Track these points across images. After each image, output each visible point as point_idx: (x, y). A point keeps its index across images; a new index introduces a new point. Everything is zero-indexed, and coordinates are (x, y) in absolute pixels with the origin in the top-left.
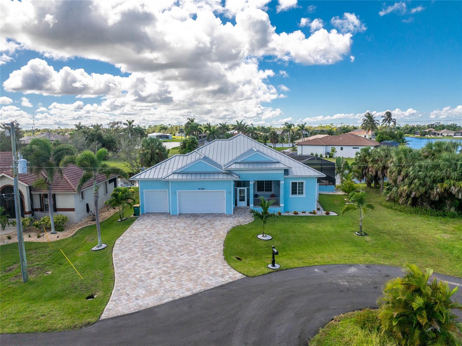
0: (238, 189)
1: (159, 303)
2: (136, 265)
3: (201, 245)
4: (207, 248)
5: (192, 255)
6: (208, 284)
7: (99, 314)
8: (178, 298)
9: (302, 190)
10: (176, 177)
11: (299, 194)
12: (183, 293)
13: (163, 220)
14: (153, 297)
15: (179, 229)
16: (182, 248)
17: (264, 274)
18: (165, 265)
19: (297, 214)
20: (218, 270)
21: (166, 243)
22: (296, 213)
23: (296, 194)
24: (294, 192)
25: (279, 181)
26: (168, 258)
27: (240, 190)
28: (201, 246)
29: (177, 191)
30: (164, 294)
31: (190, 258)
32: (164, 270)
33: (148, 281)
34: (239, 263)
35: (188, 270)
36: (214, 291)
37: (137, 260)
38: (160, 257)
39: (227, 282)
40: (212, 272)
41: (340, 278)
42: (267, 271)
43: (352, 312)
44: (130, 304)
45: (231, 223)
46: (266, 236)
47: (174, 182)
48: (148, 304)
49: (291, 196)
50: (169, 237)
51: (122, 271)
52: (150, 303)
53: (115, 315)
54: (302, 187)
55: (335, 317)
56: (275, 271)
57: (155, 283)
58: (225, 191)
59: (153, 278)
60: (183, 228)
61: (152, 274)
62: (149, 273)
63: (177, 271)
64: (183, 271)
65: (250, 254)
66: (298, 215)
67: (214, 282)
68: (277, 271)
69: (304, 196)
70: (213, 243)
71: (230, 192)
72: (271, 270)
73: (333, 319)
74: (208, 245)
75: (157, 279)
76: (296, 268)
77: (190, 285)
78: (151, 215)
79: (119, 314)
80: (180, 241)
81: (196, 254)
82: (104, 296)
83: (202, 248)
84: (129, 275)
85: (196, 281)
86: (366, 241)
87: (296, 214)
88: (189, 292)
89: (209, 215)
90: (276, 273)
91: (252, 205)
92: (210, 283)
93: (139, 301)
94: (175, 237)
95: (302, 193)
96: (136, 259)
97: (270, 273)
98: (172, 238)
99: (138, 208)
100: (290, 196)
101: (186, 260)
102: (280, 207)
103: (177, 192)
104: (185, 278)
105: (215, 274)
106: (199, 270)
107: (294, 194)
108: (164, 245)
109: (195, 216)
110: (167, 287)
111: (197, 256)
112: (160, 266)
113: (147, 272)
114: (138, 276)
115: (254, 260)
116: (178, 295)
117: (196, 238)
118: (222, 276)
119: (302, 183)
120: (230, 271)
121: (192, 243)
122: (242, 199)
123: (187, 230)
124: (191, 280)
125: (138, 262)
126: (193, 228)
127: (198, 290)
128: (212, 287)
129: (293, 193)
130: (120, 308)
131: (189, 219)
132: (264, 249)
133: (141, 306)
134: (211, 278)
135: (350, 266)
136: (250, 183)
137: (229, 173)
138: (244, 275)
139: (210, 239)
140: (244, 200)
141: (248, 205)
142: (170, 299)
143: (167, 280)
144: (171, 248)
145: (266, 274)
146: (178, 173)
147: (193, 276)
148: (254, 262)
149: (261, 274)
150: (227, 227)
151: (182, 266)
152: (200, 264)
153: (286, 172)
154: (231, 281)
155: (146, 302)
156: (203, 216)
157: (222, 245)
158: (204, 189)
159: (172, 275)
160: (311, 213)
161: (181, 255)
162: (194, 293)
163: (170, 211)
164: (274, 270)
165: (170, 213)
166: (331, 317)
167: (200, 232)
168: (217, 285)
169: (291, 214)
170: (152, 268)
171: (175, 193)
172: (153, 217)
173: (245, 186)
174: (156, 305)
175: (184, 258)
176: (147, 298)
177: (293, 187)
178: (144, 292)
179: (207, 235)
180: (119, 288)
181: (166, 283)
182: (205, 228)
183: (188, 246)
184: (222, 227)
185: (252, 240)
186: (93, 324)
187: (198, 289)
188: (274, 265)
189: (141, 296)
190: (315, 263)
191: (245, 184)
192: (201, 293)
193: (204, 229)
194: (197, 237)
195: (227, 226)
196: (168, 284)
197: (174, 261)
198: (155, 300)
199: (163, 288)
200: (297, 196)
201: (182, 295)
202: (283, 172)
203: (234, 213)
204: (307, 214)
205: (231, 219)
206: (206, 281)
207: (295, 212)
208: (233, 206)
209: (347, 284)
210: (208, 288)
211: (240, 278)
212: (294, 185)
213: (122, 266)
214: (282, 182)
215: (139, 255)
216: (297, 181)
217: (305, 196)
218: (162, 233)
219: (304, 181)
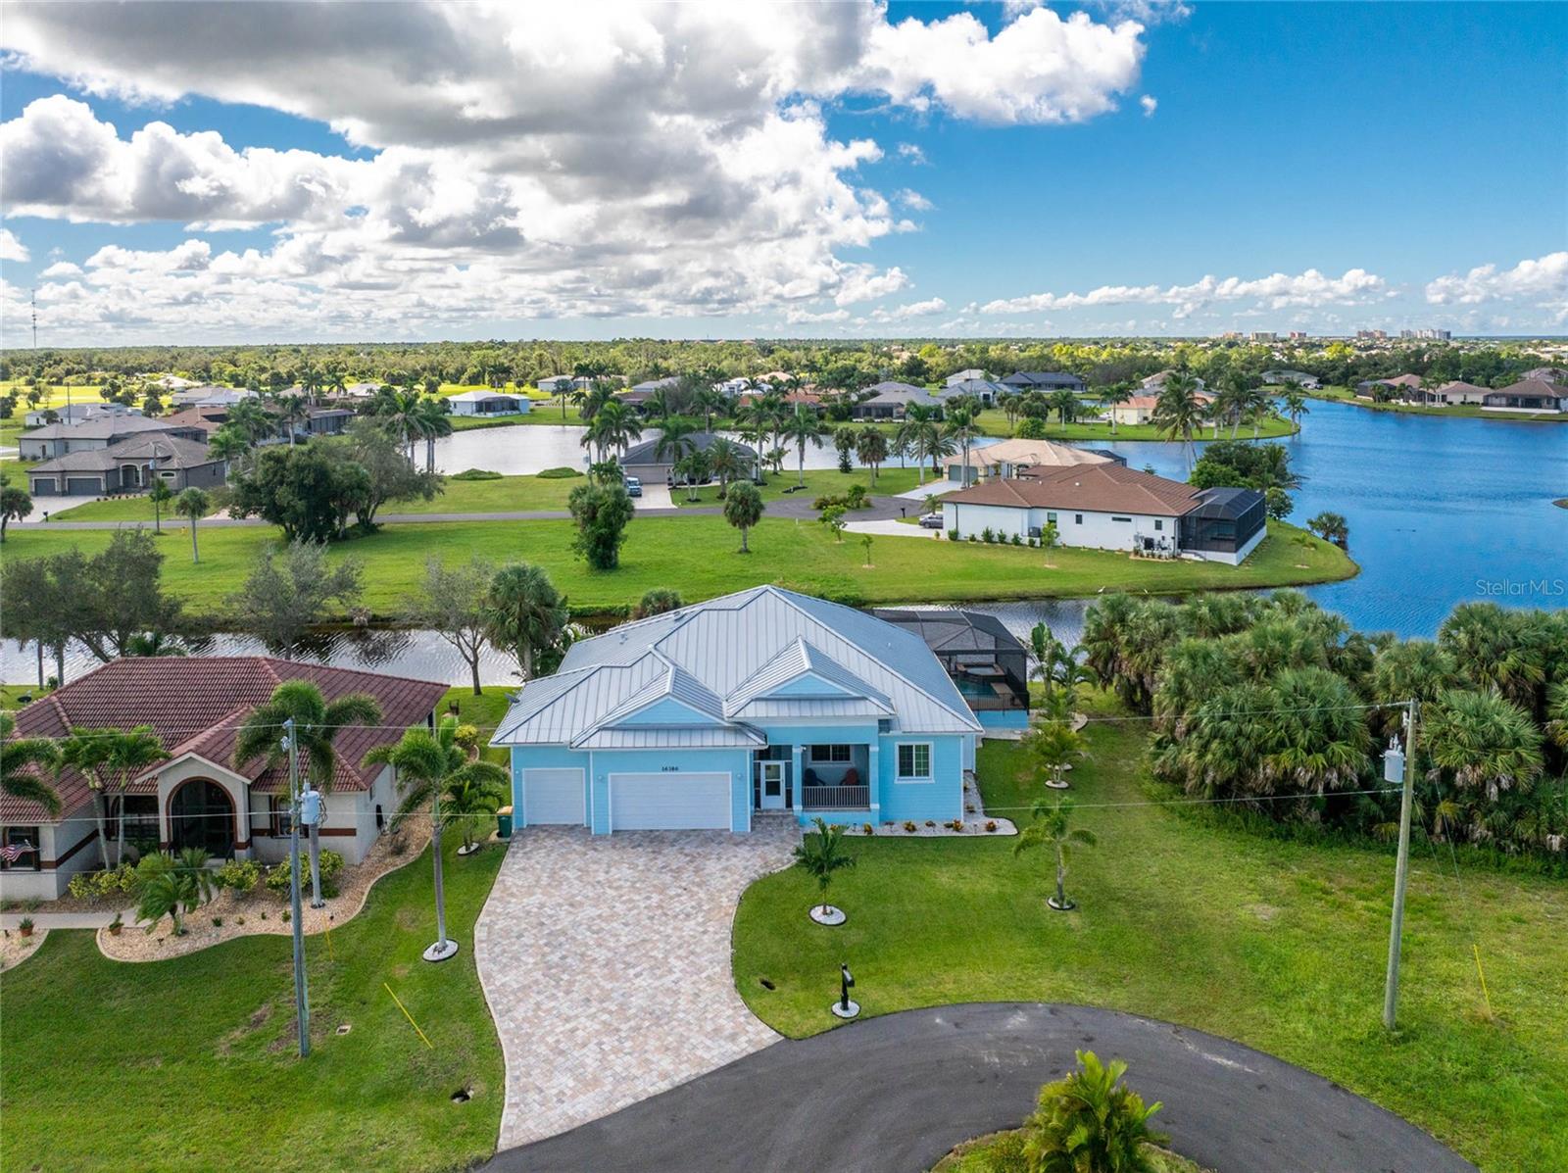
0: (764, 763)
1: (608, 1111)
2: (538, 1005)
3: (679, 942)
4: (692, 953)
5: (661, 977)
6: (704, 1059)
7: (494, 1140)
8: (644, 1098)
9: (927, 764)
10: (606, 740)
11: (918, 773)
12: (653, 1084)
13: (576, 854)
14: (592, 1094)
15: (621, 887)
16: (635, 954)
17: (824, 1032)
18: (604, 1005)
19: (914, 829)
20: (722, 1021)
21: (595, 936)
22: (910, 828)
23: (912, 775)
24: (906, 770)
25: (867, 746)
26: (609, 986)
27: (768, 768)
28: (680, 947)
29: (610, 774)
30: (615, 1089)
31: (657, 983)
32: (604, 1023)
33: (576, 1054)
34: (769, 999)
35: (657, 1021)
36: (717, 1078)
37: (538, 993)
38: (589, 982)
39: (744, 1054)
40: (709, 1027)
41: (987, 1044)
42: (829, 1023)
43: (991, 1135)
44: (550, 1114)
45: (746, 868)
46: (832, 912)
47: (601, 753)
48: (585, 1113)
49: (899, 781)
50: (600, 916)
51: (512, 1025)
52: (590, 1111)
53: (525, 1141)
54: (926, 756)
55: (957, 1146)
56: (847, 1024)
57: (590, 1058)
58: (730, 773)
59: (584, 1045)
60: (629, 884)
61: (580, 1033)
62: (573, 1031)
63: (632, 1023)
64: (647, 1024)
65: (793, 968)
66: (915, 834)
67: (718, 1054)
68: (852, 1022)
69: (931, 779)
70: (706, 937)
71: (742, 778)
72: (839, 1022)
73: (951, 1151)
74: (695, 943)
75: (592, 1046)
76: (895, 1013)
77: (666, 1063)
78: (542, 835)
79: (534, 1138)
80: (627, 929)
81: (670, 971)
82: (491, 1093)
83: (681, 952)
84: (530, 1035)
85: (677, 1051)
86: (1068, 929)
87: (910, 831)
88: (667, 1082)
89: (688, 836)
90: (849, 1028)
91: (797, 807)
92: (706, 1056)
93: (566, 1106)
94: (613, 916)
95: (926, 773)
96: (535, 988)
97: (837, 1027)
98: (606, 920)
99: (509, 817)
100: (896, 782)
101: (650, 991)
102: (869, 810)
103: (609, 779)
104: (653, 1043)
105: (717, 1030)
106: (682, 1019)
107: (905, 775)
108: (591, 942)
109: (654, 839)
110: (619, 1069)
111: (674, 977)
112: (593, 1010)
113: (568, 1026)
114: (550, 1040)
115: (803, 990)
116: (645, 1090)
117: (664, 918)
118: (733, 1038)
119: (926, 748)
120: (749, 1024)
121: (657, 937)
122: (773, 789)
123: (638, 891)
124: (667, 1049)
125: (542, 997)
126: (654, 886)
127: (685, 1075)
128: (713, 1068)
129: (902, 773)
130: (531, 1124)
131: (640, 849)
132: (825, 954)
133: (572, 1119)
134: (709, 1043)
135: (1016, 1007)
136: (794, 750)
137: (741, 727)
138: (780, 1033)
139: (698, 924)
140: (778, 793)
141: (789, 804)
142: (630, 1101)
143: (616, 1051)
144: (610, 955)
145: (828, 1031)
146: (613, 729)
147: (670, 1039)
148: (801, 995)
149: (816, 1032)
150: (737, 882)
151: (642, 1009)
152: (683, 1003)
153: (885, 724)
154: (751, 1050)
155: (580, 1108)
156: (675, 841)
157: (727, 943)
158: (677, 769)
159: (623, 1034)
160: (948, 826)
161: (637, 976)
162: (676, 1084)
163: (589, 820)
165: (589, 828)
166: (948, 1147)
167: (671, 898)
168: (723, 1064)
169: (900, 831)
170: (577, 1017)
171: (603, 780)
172: (549, 843)
173: (780, 759)
174: (602, 1115)
175: (645, 984)
176: (582, 1098)
177: (901, 757)
178: (571, 1083)
179: (690, 910)
180: (518, 1073)
181: (612, 1057)
182: (684, 884)
183: (649, 946)
184: (725, 881)
185: (799, 927)
186: (488, 1161)
187: (685, 1073)
188: (845, 1007)
189: (569, 1093)
190: (939, 997)
191: (780, 752)
192: (690, 1083)
193: (680, 887)
194: (666, 915)
195: (737, 877)
196: (619, 1061)
197: (623, 995)
198: (598, 1102)
199: (609, 1073)
200: (913, 780)
201: (652, 1091)
202: (876, 725)
203: (753, 828)
204: (940, 831)
205: (744, 851)
206: (699, 1053)
207: (909, 825)
208: (749, 808)
209: (997, 1060)
210: (705, 1071)
211: (771, 1042)
212: (905, 752)
213: (510, 1011)
214: (874, 749)
215: (538, 975)
216: (914, 743)
217: (934, 781)
218: (581, 904)
219: (931, 744)
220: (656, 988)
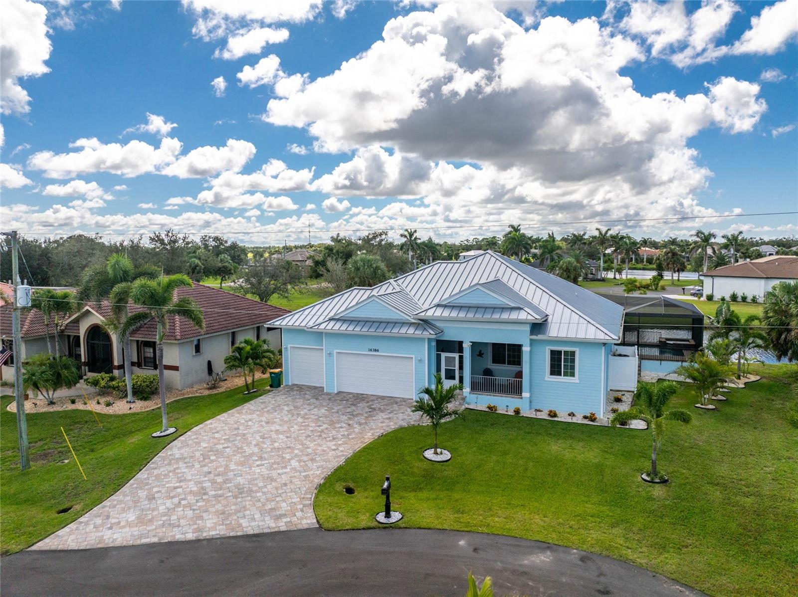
0: (444, 355)
2: (175, 469)
3: (311, 452)
4: (312, 460)
5: (274, 469)
9: (573, 368)
11: (566, 374)
15: (309, 418)
16: (273, 454)
17: (353, 530)
18: (216, 478)
19: (555, 415)
20: (283, 505)
21: (261, 440)
22: (553, 414)
23: (560, 375)
24: (555, 370)
25: (520, 346)
26: (233, 468)
27: (447, 358)
28: (308, 455)
29: (335, 351)
31: (266, 472)
34: (338, 498)
37: (185, 463)
38: (224, 463)
40: (270, 506)
41: (490, 571)
44: (93, 534)
46: (441, 453)
47: (330, 334)
49: (548, 378)
52: (120, 540)
53: (60, 547)
54: (573, 361)
56: (379, 528)
57: (164, 507)
58: (414, 357)
59: (172, 497)
60: (316, 417)
61: (179, 490)
62: (176, 488)
63: (220, 492)
64: (230, 494)
66: (556, 419)
68: (385, 528)
69: (576, 380)
70: (333, 452)
71: (422, 361)
74: (320, 455)
75: (176, 499)
76: (428, 528)
77: (211, 522)
79: (70, 548)
80: (285, 440)
81: (284, 467)
83: (306, 458)
84: (147, 484)
85: (227, 517)
86: (649, 498)
87: (552, 416)
88: (196, 534)
89: (383, 399)
91: (467, 390)
93: (109, 532)
94: (285, 432)
95: (573, 375)
96: (187, 460)
98: (278, 433)
100: (546, 379)
101: (256, 476)
102: (522, 398)
103: (335, 353)
104: (218, 507)
105: (273, 510)
106: (256, 497)
107: (555, 375)
108: (254, 443)
109: (359, 399)
110: (174, 518)
111: (282, 471)
112: (206, 479)
113: (177, 484)
114: (155, 490)
115: (371, 499)
116: (173, 536)
117: (317, 438)
118: (279, 517)
119: (573, 353)
120: (302, 510)
121: (300, 447)
122: (450, 374)
123: (318, 422)
124: (223, 513)
126: (331, 421)
129: (552, 373)
131: (344, 402)
132: (413, 479)
133: (101, 542)
134: (257, 516)
136: (464, 345)
138: (319, 523)
139: (336, 445)
140: (453, 378)
141: (461, 387)
142: (155, 540)
143: (187, 506)
144: (257, 451)
145: (357, 529)
146: (338, 320)
147: (233, 507)
148: (366, 501)
149: (348, 527)
150: (389, 426)
151: (237, 485)
152: (269, 487)
153: (538, 327)
156: (372, 401)
158: (378, 351)
159: (205, 497)
160: (585, 417)
161: (258, 466)
163: (324, 386)
164: (380, 525)
167: (334, 428)
169: (544, 415)
170: (190, 480)
171: (332, 354)
172: (295, 393)
173: (455, 352)
175: (258, 471)
176: (126, 529)
177: (552, 359)
178: (132, 518)
179: (339, 436)
180: (110, 504)
181: (181, 509)
182: (351, 423)
183: (287, 451)
184: (380, 425)
185: (407, 459)
188: (388, 515)
189: (123, 524)
190: (482, 525)
193: (347, 423)
194: (320, 436)
195: (392, 424)
196: (181, 513)
197: (235, 475)
198: (132, 535)
199: (165, 518)
200: (562, 379)
202: (528, 328)
204: (578, 419)
206: (242, 521)
207: (551, 411)
211: (305, 527)
212: (555, 356)
213: (155, 468)
214: (526, 349)
215: (199, 454)
216: (563, 349)
217: (578, 381)
218: (274, 423)
219: (577, 350)
220: (262, 475)
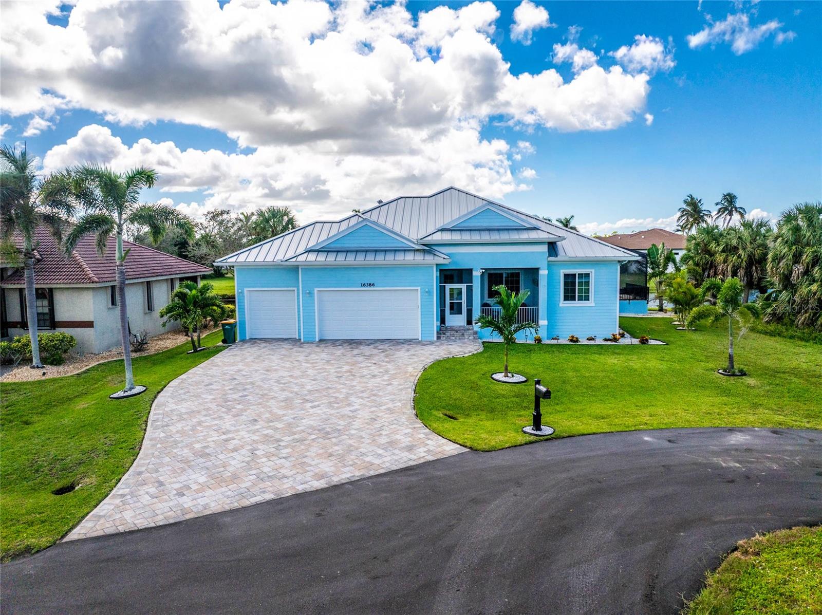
0: (448, 286)
1: (236, 505)
2: (200, 423)
3: (363, 389)
4: (374, 395)
5: (338, 408)
6: (372, 464)
7: (66, 528)
8: (289, 494)
9: (587, 291)
10: (312, 257)
11: (580, 299)
13: (285, 348)
14: (224, 489)
15: (316, 363)
16: (316, 395)
17: (516, 446)
18: (271, 424)
19: (577, 340)
20: (398, 437)
21: (282, 385)
22: (574, 340)
23: (575, 300)
24: (569, 295)
25: (537, 270)
26: (280, 412)
27: (451, 290)
28: (362, 392)
29: (316, 290)
30: (254, 485)
31: (333, 412)
32: (266, 435)
33: (221, 457)
34: (449, 425)
35: (326, 435)
36: (385, 478)
37: (205, 416)
38: (262, 410)
39: (422, 461)
40: (383, 440)
41: (715, 453)
42: (521, 439)
44: (160, 506)
45: (431, 355)
46: (513, 376)
47: (310, 268)
48: (205, 507)
49: (563, 304)
50: (290, 376)
51: (162, 435)
52: (213, 504)
53: (110, 530)
54: (587, 283)
55: (741, 542)
56: (541, 441)
57: (236, 462)
58: (419, 288)
59: (235, 450)
60: (324, 361)
61: (235, 442)
62: (227, 440)
63: (296, 437)
64: (314, 437)
65: (478, 408)
66: (579, 343)
67: (388, 460)
68: (547, 440)
69: (591, 303)
70: (389, 387)
71: (429, 293)
72: (532, 438)
73: (736, 549)
74: (378, 390)
75: (244, 451)
76: (594, 434)
77: (327, 466)
78: (259, 342)
80: (314, 382)
81: (349, 405)
82: (98, 487)
83: (364, 395)
84: (176, 443)
85: (342, 458)
86: (749, 386)
87: (574, 342)
88: (322, 481)
89: (383, 342)
91: (477, 324)
92: (377, 461)
93: (184, 500)
94: (304, 374)
95: (587, 298)
96: (204, 413)
97: (531, 443)
98: (296, 378)
99: (233, 326)
100: (561, 305)
101: (324, 416)
102: (539, 327)
103: (316, 293)
104: (314, 451)
105: (392, 443)
106: (353, 435)
107: (568, 300)
108: (276, 389)
109: (353, 343)
110: (266, 470)
111: (352, 408)
112: (258, 427)
113: (224, 437)
114: (198, 446)
115: (488, 420)
116: (292, 487)
117: (352, 377)
118: (410, 448)
119: (588, 275)
120: (429, 439)
121: (342, 386)
122: (456, 309)
123: (332, 365)
124: (331, 455)
125: (208, 418)
126: (347, 362)
128: (382, 471)
129: (566, 298)
130: (128, 515)
131: (340, 347)
132: (508, 400)
133: (184, 511)
134: (380, 451)
135: (731, 430)
136: (475, 273)
137: (428, 249)
138: (466, 447)
139: (384, 380)
140: (460, 312)
141: (469, 322)
142: (269, 496)
143: (268, 456)
144: (291, 395)
145: (520, 445)
146: (318, 251)
147: (336, 448)
148: (488, 424)
149: (507, 446)
150: (423, 361)
151: (312, 427)
152: (357, 424)
153: (552, 247)
154: (430, 458)
155: (202, 502)
156: (371, 344)
157: (410, 391)
158: (373, 285)
159: (283, 444)
160: (606, 340)
161: (312, 407)
162: (333, 484)
163: (299, 336)
165: (300, 339)
166: (731, 543)
167: (361, 368)
168: (395, 468)
169: (564, 341)
170: (238, 431)
171: (311, 294)
172: (264, 345)
173: (461, 282)
174: (227, 508)
175: (319, 412)
176: (209, 492)
177: (566, 284)
178: (202, 480)
179: (376, 373)
180: (143, 469)
181: (264, 460)
182: (374, 362)
183: (331, 391)
184: (411, 360)
185: (481, 383)
187: (346, 474)
188: (537, 428)
189: (194, 487)
190: (640, 425)
191: (462, 276)
192: (351, 483)
193: (370, 363)
194: (354, 376)
195: (422, 359)
196: (271, 463)
197: (294, 418)
198: (228, 497)
199: (254, 472)
200: (577, 304)
201: (300, 488)
202: (545, 248)
203: (438, 338)
204: (599, 341)
205: (432, 348)
206: (367, 459)
207: (573, 337)
208: (436, 323)
209: (738, 465)
210: (372, 473)
211: (456, 453)
212: (570, 280)
213: (167, 426)
214: (543, 273)
215: (213, 406)
216: (577, 271)
217: (594, 305)
218: (276, 370)
219: (592, 271)
220: (330, 415)
